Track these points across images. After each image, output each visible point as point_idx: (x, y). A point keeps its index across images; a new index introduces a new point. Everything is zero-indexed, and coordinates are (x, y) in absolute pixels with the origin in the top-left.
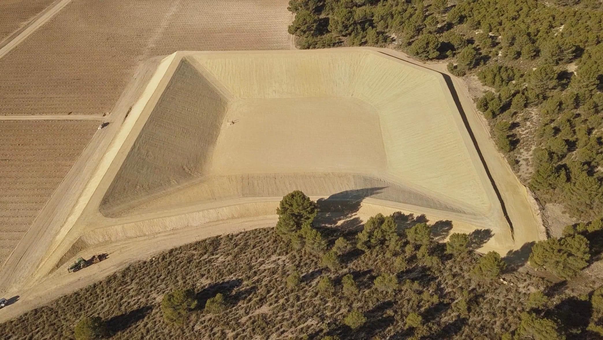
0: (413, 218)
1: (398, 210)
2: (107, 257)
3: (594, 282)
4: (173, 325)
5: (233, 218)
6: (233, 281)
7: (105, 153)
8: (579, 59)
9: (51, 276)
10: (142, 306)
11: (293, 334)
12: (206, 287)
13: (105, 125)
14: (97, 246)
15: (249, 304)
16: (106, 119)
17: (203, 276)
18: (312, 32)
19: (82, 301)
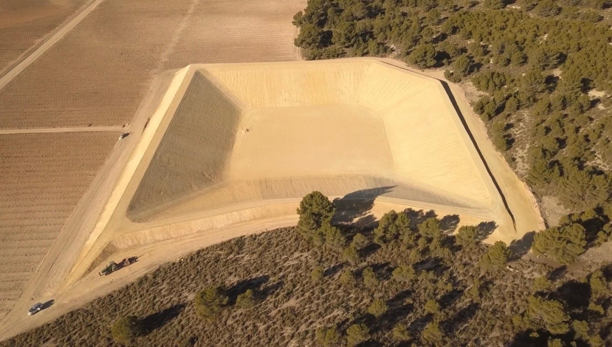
0: (422, 214)
1: (408, 207)
2: (137, 260)
3: (590, 266)
4: (206, 321)
5: (255, 219)
6: (260, 277)
7: (127, 162)
8: (563, 65)
9: (84, 280)
10: (175, 304)
11: (321, 324)
12: (235, 284)
13: (125, 135)
14: (126, 250)
15: (277, 298)
16: (126, 130)
17: (231, 274)
18: (317, 44)
19: (117, 303)
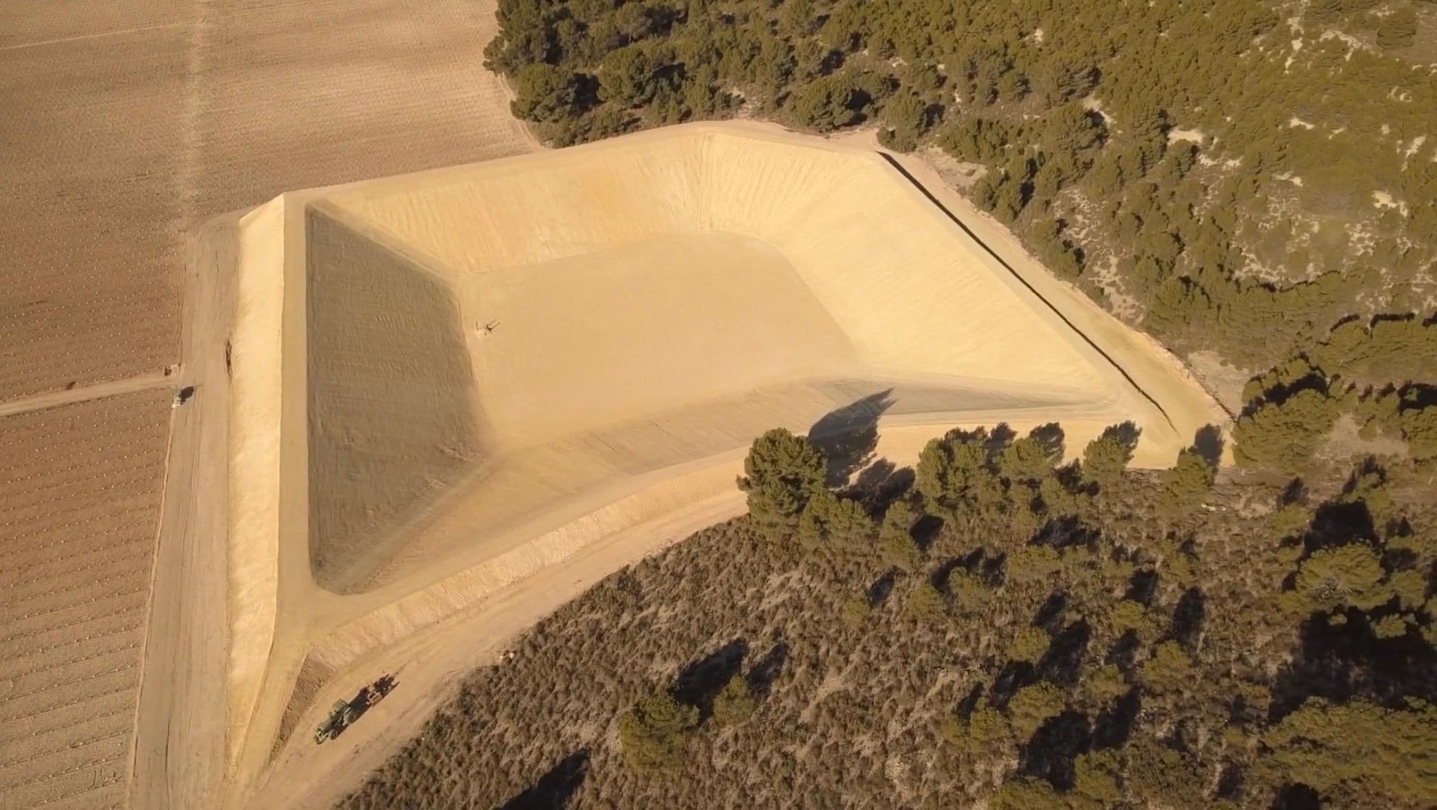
0: (985, 436)
1: (953, 427)
2: (393, 684)
4: (663, 775)
6: (725, 647)
7: (229, 457)
9: (278, 765)
10: (559, 759)
11: (928, 710)
12: (676, 677)
13: (186, 394)
14: (353, 667)
15: (795, 681)
16: (180, 378)
17: (651, 656)
19: (403, 794)
